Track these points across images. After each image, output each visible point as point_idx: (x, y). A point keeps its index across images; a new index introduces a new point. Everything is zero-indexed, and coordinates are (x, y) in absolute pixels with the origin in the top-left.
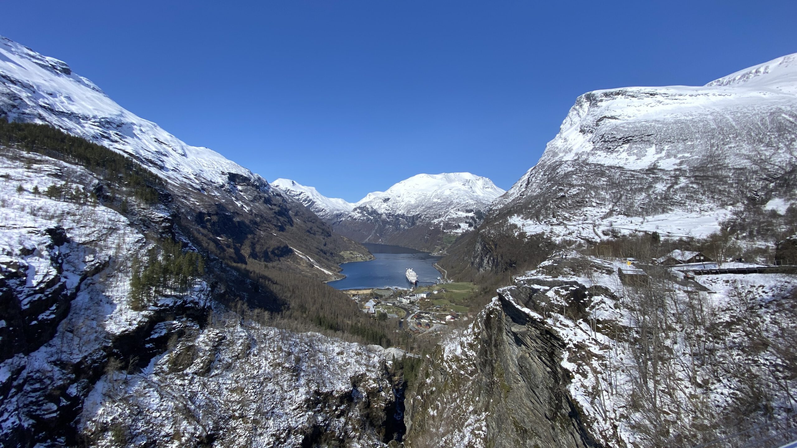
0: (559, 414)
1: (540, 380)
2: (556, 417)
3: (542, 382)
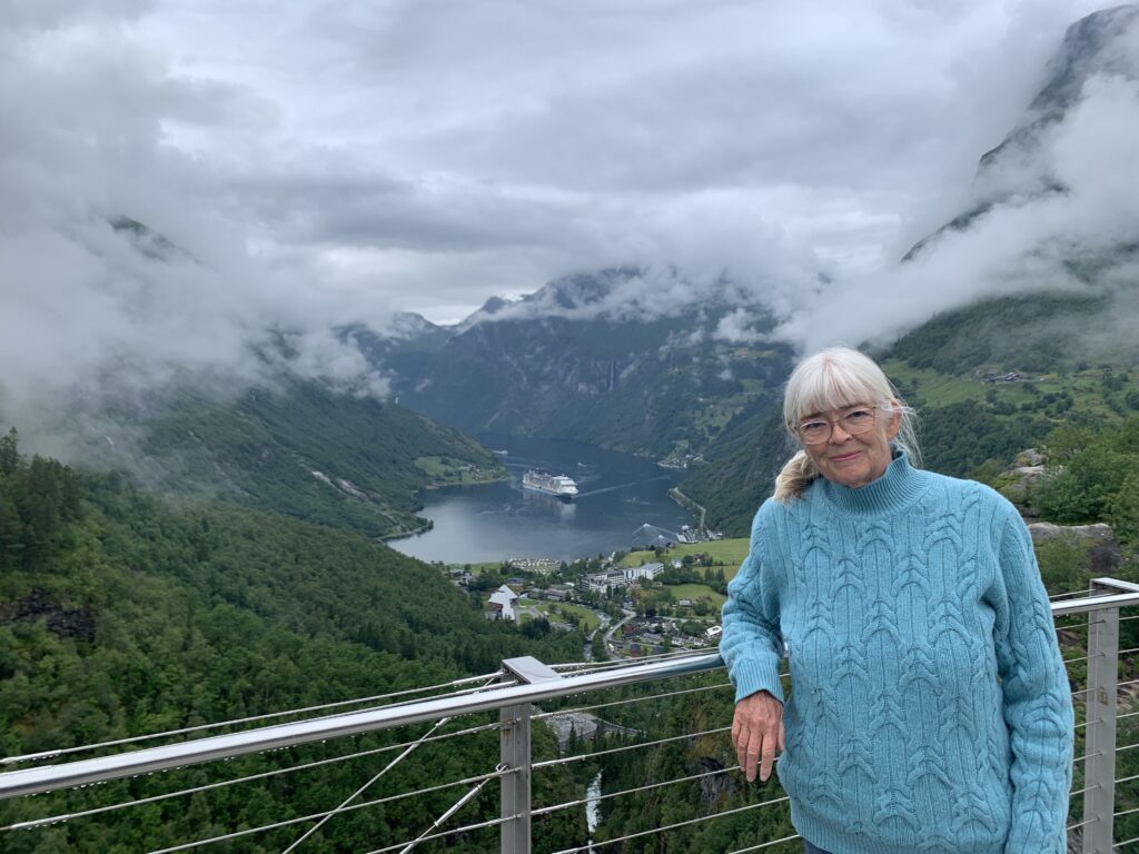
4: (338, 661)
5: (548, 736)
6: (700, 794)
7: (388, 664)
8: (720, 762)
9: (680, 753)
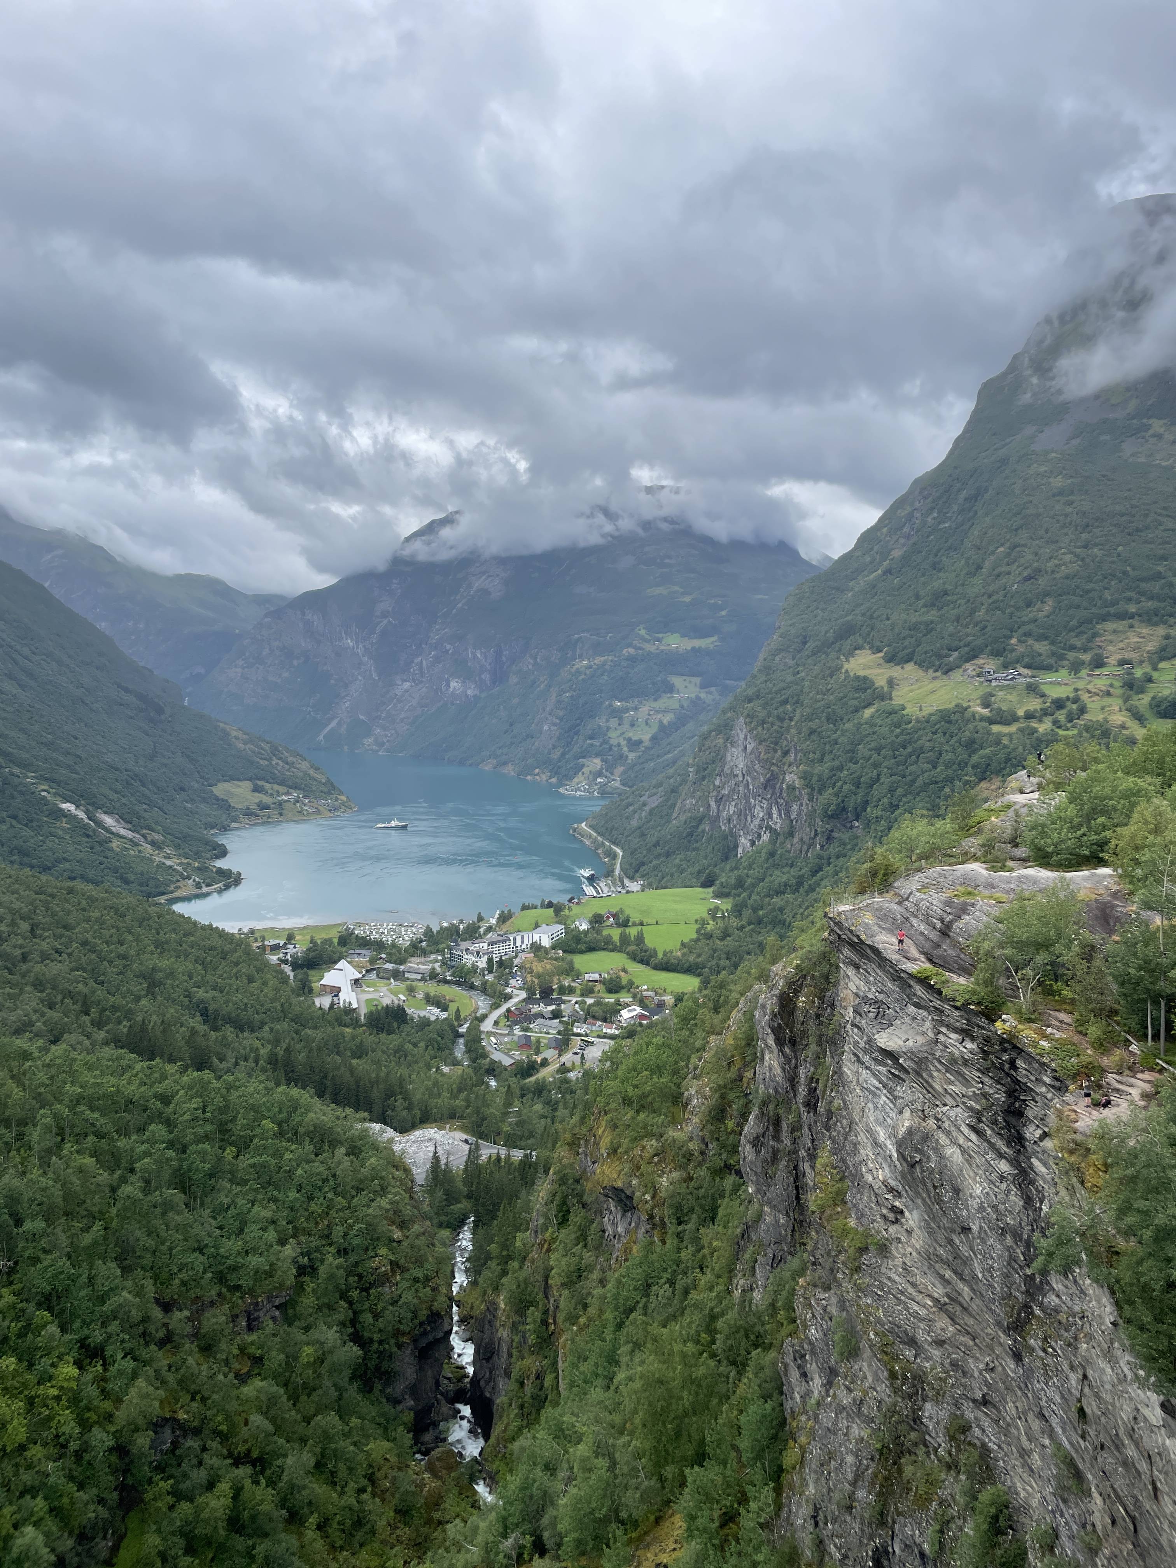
0: (1037, 1311)
1: (974, 1203)
2: (1028, 1321)
3: (981, 1209)
4: (88, 1077)
5: (397, 1168)
6: (602, 1237)
7: (164, 1077)
8: (628, 1192)
9: (577, 1181)
